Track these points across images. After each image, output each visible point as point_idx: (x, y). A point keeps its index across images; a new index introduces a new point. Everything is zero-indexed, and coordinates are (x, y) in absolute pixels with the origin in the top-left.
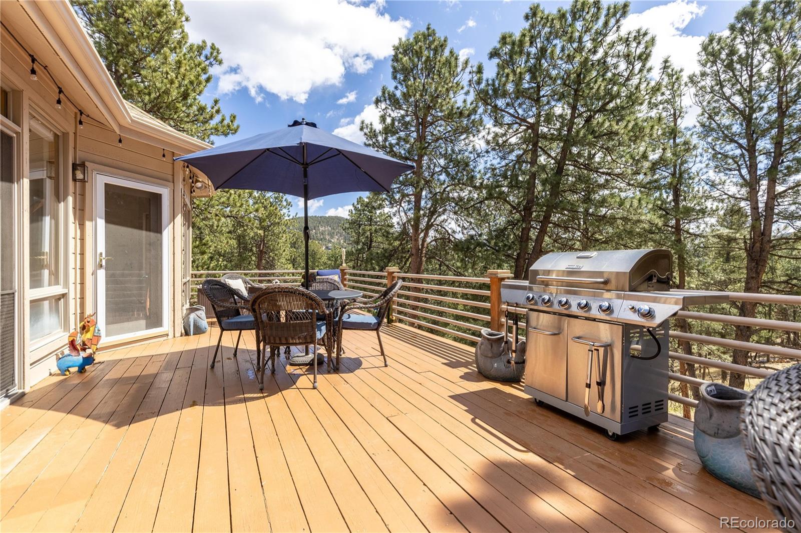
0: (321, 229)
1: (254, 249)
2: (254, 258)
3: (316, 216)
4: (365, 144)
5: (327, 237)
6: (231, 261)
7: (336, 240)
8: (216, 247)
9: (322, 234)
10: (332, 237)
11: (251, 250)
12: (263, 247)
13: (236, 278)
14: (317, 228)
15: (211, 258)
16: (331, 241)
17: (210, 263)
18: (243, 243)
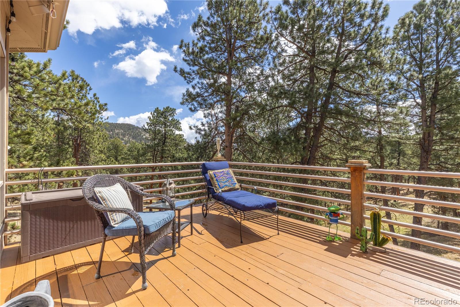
0: (116, 131)
1: (71, 142)
2: (70, 150)
3: (112, 123)
4: (183, 59)
5: (121, 137)
6: (49, 152)
7: (127, 138)
8: (37, 140)
9: (117, 135)
10: (124, 137)
11: (68, 144)
12: (80, 141)
13: (111, 183)
14: (113, 131)
15: (35, 149)
16: (123, 139)
17: (34, 153)
18: (62, 138)
